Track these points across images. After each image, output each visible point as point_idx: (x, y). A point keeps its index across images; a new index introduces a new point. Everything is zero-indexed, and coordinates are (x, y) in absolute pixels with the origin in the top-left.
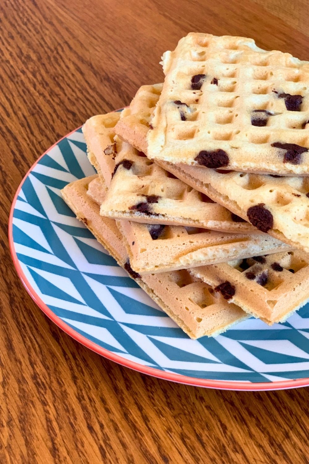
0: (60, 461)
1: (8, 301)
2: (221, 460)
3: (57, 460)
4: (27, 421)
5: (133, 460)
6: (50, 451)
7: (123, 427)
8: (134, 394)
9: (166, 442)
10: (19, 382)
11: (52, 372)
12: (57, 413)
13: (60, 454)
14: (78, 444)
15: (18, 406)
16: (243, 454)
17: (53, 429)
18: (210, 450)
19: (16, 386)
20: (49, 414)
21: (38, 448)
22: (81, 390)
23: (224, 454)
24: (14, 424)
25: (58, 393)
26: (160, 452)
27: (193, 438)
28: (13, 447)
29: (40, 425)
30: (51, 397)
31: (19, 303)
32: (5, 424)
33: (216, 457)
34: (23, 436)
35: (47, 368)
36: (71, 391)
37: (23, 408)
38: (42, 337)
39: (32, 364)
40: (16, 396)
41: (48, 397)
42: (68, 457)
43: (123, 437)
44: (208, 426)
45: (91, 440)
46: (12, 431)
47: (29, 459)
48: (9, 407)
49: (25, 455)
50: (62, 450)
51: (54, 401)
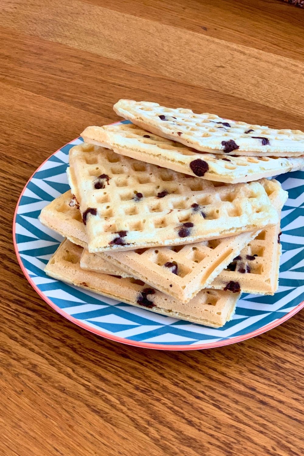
0: (199, 426)
1: (72, 352)
2: (281, 372)
3: (197, 427)
4: (159, 416)
5: (237, 400)
6: (189, 424)
7: (215, 386)
8: (204, 363)
9: (245, 380)
10: (130, 397)
11: (144, 379)
12: (171, 401)
13: (195, 423)
14: (199, 410)
15: (144, 411)
16: (289, 362)
17: (178, 412)
18: (270, 370)
19: (131, 400)
20: (167, 404)
21: (180, 427)
22: (172, 379)
23: (280, 368)
24: (152, 423)
25: (161, 389)
26: (247, 387)
27: (257, 369)
28: (164, 436)
29: (169, 414)
30: (159, 394)
31: (80, 348)
32: (147, 426)
33: (277, 372)
34: (164, 426)
35: (139, 378)
36: (166, 383)
37: (148, 411)
38: (118, 362)
39: (128, 381)
40: (138, 406)
41: (157, 395)
42: (202, 422)
43: (220, 391)
44: (259, 358)
45: (206, 404)
46: (156, 428)
47: (181, 437)
48: (140, 415)
49: (177, 436)
50: (194, 419)
51: (163, 395)
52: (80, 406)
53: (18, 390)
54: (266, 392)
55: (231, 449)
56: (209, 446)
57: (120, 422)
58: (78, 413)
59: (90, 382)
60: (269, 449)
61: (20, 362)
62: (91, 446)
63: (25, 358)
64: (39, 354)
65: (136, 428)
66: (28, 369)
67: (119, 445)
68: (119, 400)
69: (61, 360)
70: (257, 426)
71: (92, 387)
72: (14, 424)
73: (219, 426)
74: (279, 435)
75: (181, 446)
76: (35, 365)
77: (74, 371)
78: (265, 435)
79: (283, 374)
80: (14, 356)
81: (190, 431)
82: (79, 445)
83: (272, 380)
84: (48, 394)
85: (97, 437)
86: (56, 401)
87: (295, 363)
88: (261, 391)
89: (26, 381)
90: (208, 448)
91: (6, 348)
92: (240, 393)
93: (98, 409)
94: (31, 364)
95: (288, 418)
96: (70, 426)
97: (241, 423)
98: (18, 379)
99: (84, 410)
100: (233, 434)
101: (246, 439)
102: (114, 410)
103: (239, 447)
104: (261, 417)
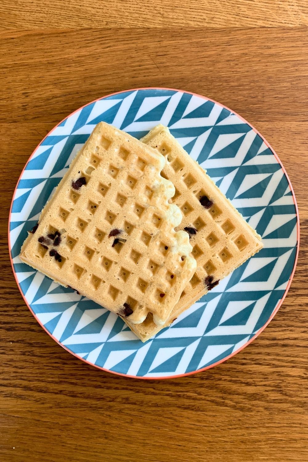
0: (254, 383)
2: (286, 316)
3: (253, 385)
4: (227, 390)
10: (201, 387)
12: (228, 376)
13: (251, 382)
14: (248, 372)
15: (216, 392)
16: (287, 305)
17: (236, 381)
19: (203, 389)
20: (227, 379)
21: (243, 390)
23: (284, 314)
24: (225, 397)
25: (217, 371)
26: (270, 340)
28: (237, 401)
29: (232, 385)
30: (218, 375)
32: (223, 401)
33: (283, 317)
34: (233, 395)
37: (218, 390)
40: (210, 391)
41: (217, 376)
42: (254, 379)
43: (254, 352)
45: (250, 366)
46: (229, 399)
47: (247, 396)
48: (214, 396)
49: (244, 397)
50: (249, 380)
51: (221, 374)
52: (175, 410)
53: (128, 421)
54: (283, 337)
55: (281, 388)
56: (267, 393)
57: (205, 407)
58: (176, 415)
59: (170, 391)
60: (303, 376)
61: (115, 401)
62: (198, 432)
63: (116, 397)
64: (123, 389)
65: (217, 405)
66: (124, 403)
67: (214, 422)
68: (196, 393)
69: (141, 386)
70: (289, 364)
71: (174, 394)
72: (143, 444)
73: (266, 377)
74: (305, 363)
75: (250, 402)
76: (126, 398)
77: (154, 389)
78: (296, 368)
79: (288, 317)
80: (108, 399)
81: (250, 390)
82: (190, 435)
83: (283, 325)
84: (149, 413)
85: (198, 424)
86: (157, 415)
87: (292, 304)
88: (279, 338)
89: (129, 412)
90: (267, 395)
91: (99, 396)
92: (268, 346)
93: (187, 406)
94: (123, 399)
95: (304, 348)
96: (177, 426)
97: (278, 367)
98: (122, 414)
99: (178, 411)
100: (277, 378)
101: (286, 376)
102: (197, 401)
103: (285, 384)
104: (288, 356)
